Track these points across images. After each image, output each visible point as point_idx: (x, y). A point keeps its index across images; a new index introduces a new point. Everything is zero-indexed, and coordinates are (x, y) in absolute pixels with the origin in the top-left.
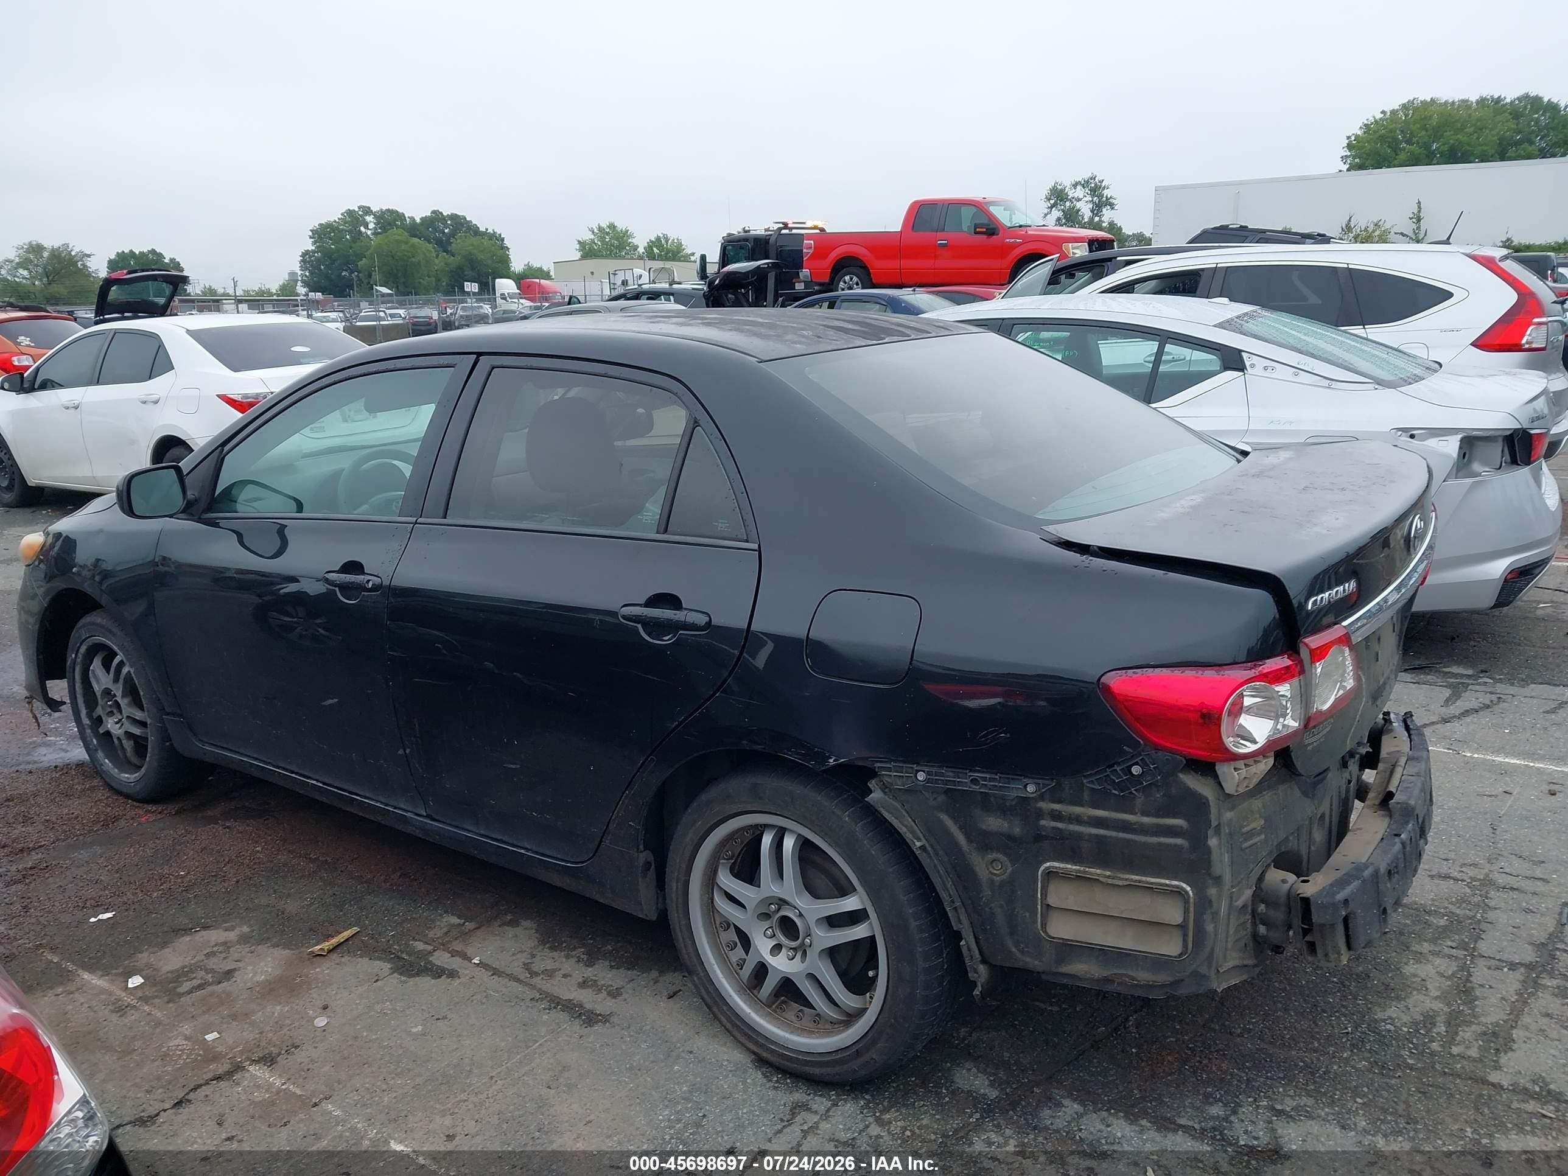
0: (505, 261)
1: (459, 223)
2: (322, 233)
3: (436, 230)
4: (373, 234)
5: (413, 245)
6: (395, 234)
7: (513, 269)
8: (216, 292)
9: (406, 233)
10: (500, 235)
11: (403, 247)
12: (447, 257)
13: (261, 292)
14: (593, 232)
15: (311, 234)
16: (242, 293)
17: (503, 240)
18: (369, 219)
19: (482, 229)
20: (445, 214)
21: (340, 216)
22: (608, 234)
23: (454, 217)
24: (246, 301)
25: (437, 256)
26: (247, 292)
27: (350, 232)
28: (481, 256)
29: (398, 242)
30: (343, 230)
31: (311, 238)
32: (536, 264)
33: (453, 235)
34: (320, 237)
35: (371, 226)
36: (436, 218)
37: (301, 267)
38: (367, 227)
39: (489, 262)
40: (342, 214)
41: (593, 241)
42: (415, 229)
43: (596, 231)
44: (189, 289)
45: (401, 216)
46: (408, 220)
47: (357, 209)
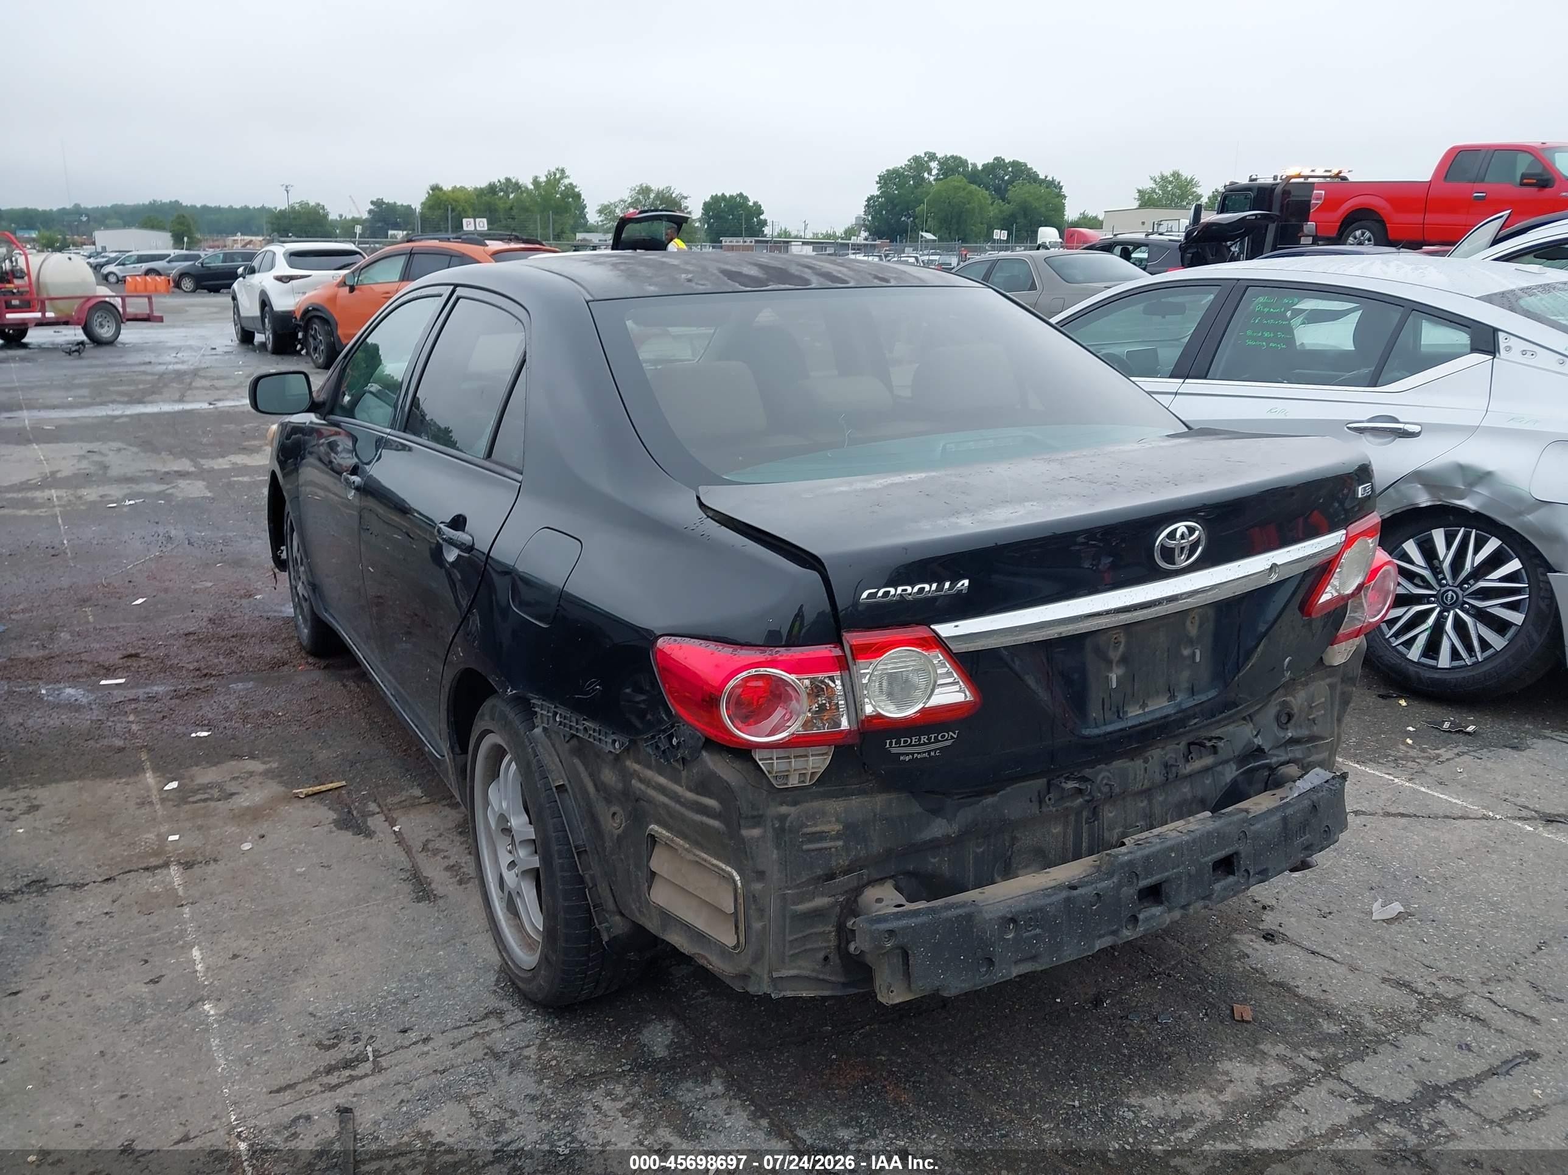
0: (1060, 209)
1: (1020, 171)
2: (887, 179)
3: (995, 177)
4: (935, 180)
5: (970, 192)
6: (956, 180)
7: (1066, 217)
8: (790, 234)
9: (965, 180)
10: (1059, 183)
11: (962, 194)
12: (1002, 204)
13: (828, 236)
14: (1155, 181)
15: (878, 179)
16: (811, 235)
17: (1061, 188)
18: (934, 165)
19: (1042, 177)
20: (1007, 161)
21: (907, 163)
22: (1170, 183)
23: (1015, 164)
24: (812, 243)
25: (992, 204)
26: (816, 235)
27: (914, 178)
28: (1036, 204)
29: (957, 188)
30: (908, 175)
31: (877, 183)
32: (1091, 213)
33: (1011, 182)
34: (885, 183)
35: (934, 172)
36: (998, 164)
37: (865, 211)
38: (930, 173)
39: (1043, 209)
40: (909, 161)
41: (1153, 191)
42: (975, 177)
43: (1158, 179)
44: (767, 230)
45: (963, 163)
46: (970, 166)
47: (923, 155)
